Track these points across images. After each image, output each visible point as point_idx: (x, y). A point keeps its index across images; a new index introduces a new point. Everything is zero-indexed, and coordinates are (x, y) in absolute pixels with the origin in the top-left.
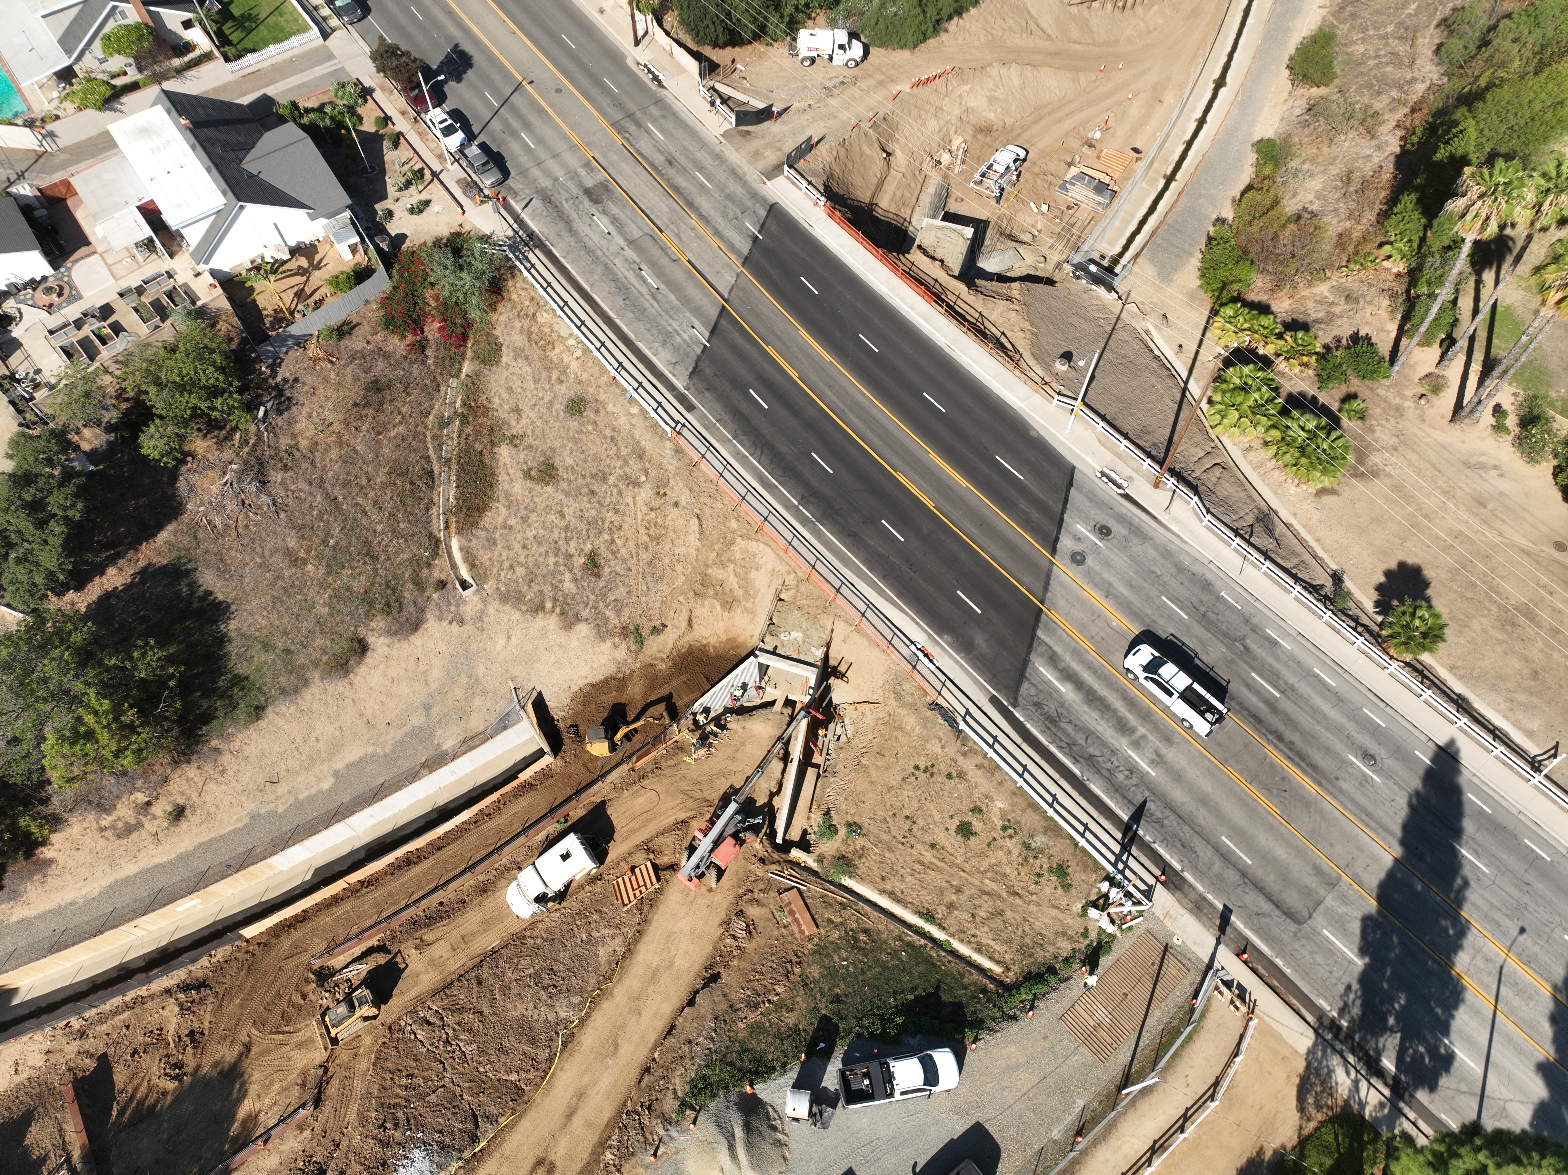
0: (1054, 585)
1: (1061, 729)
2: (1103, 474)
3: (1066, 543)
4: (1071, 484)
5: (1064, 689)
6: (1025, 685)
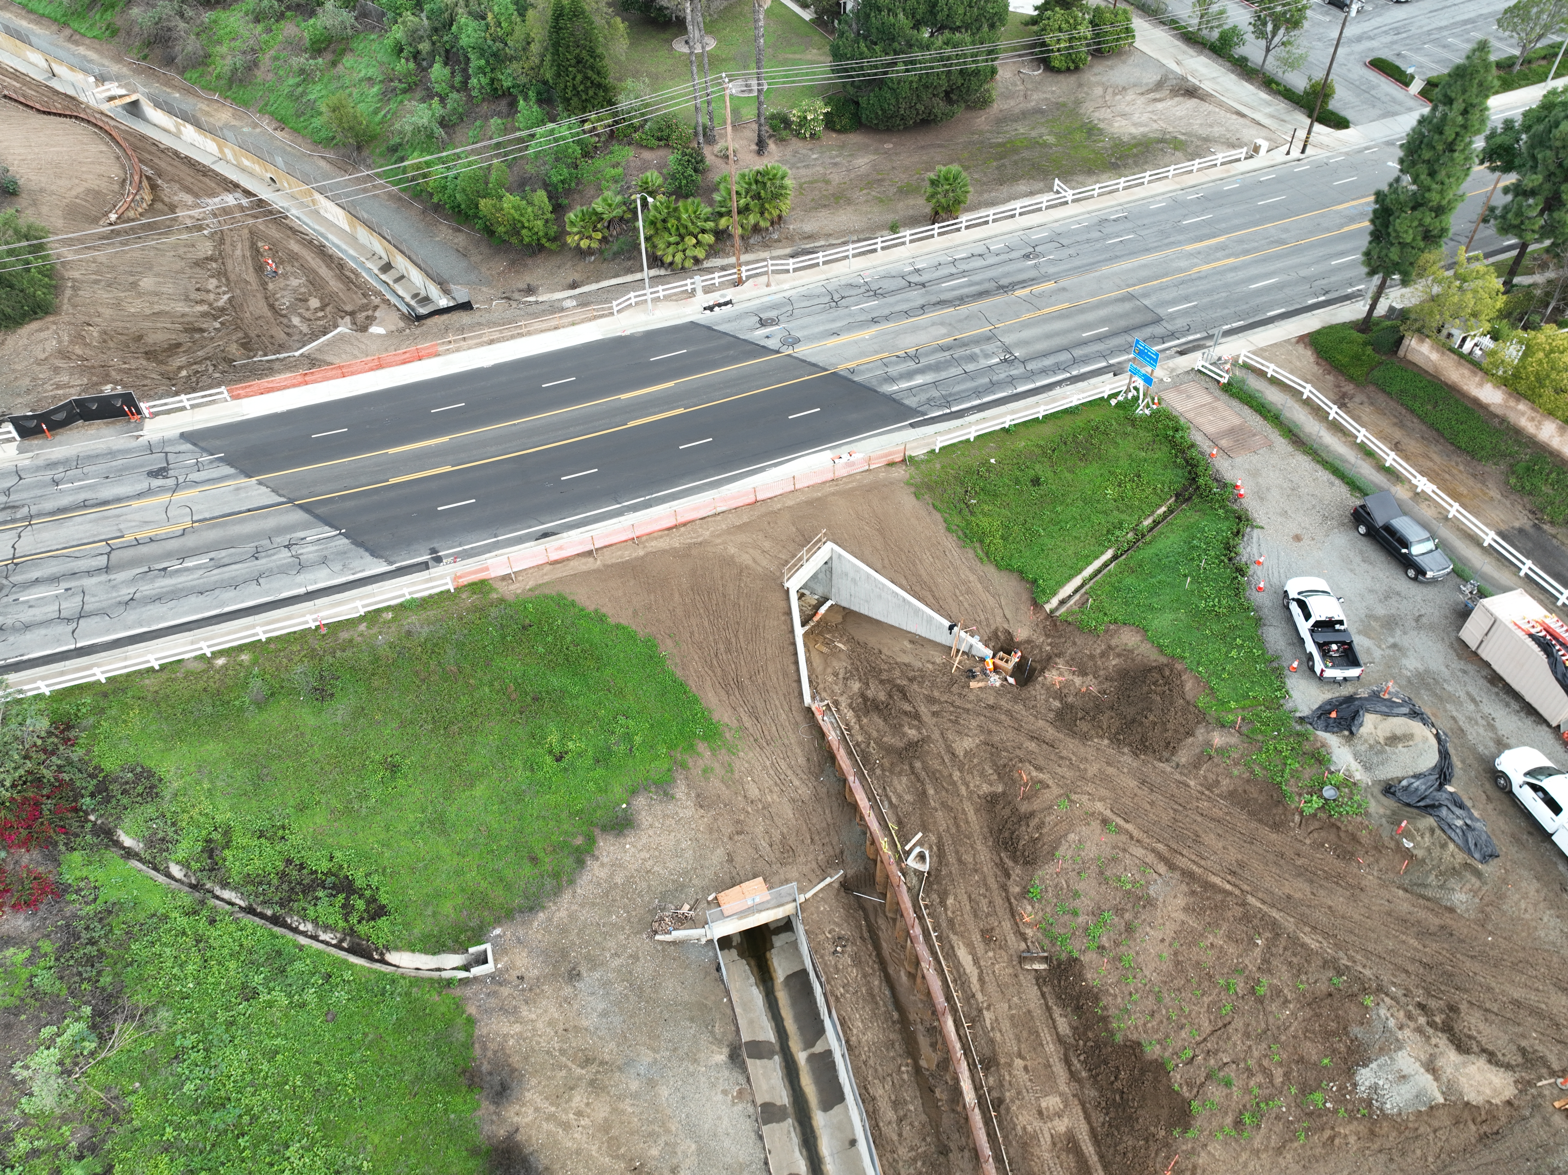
0: (813, 360)
1: (959, 393)
2: (711, 308)
3: (772, 344)
4: (709, 328)
5: (919, 380)
6: (907, 402)
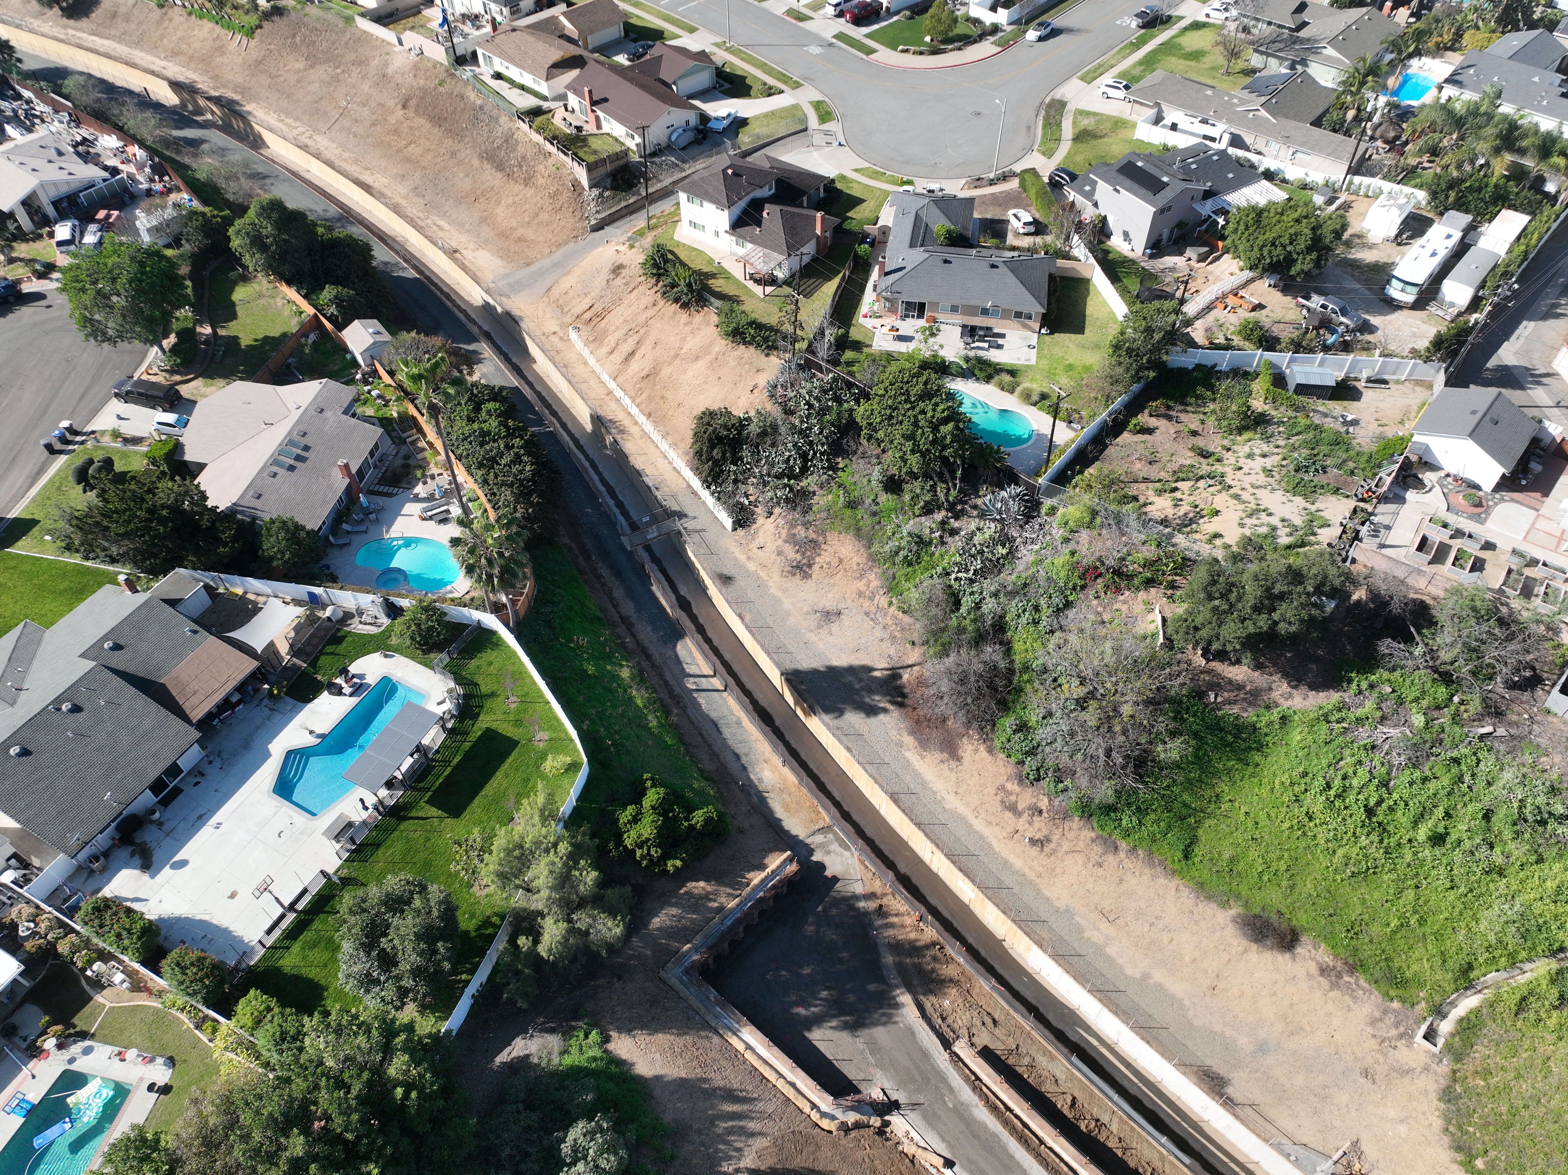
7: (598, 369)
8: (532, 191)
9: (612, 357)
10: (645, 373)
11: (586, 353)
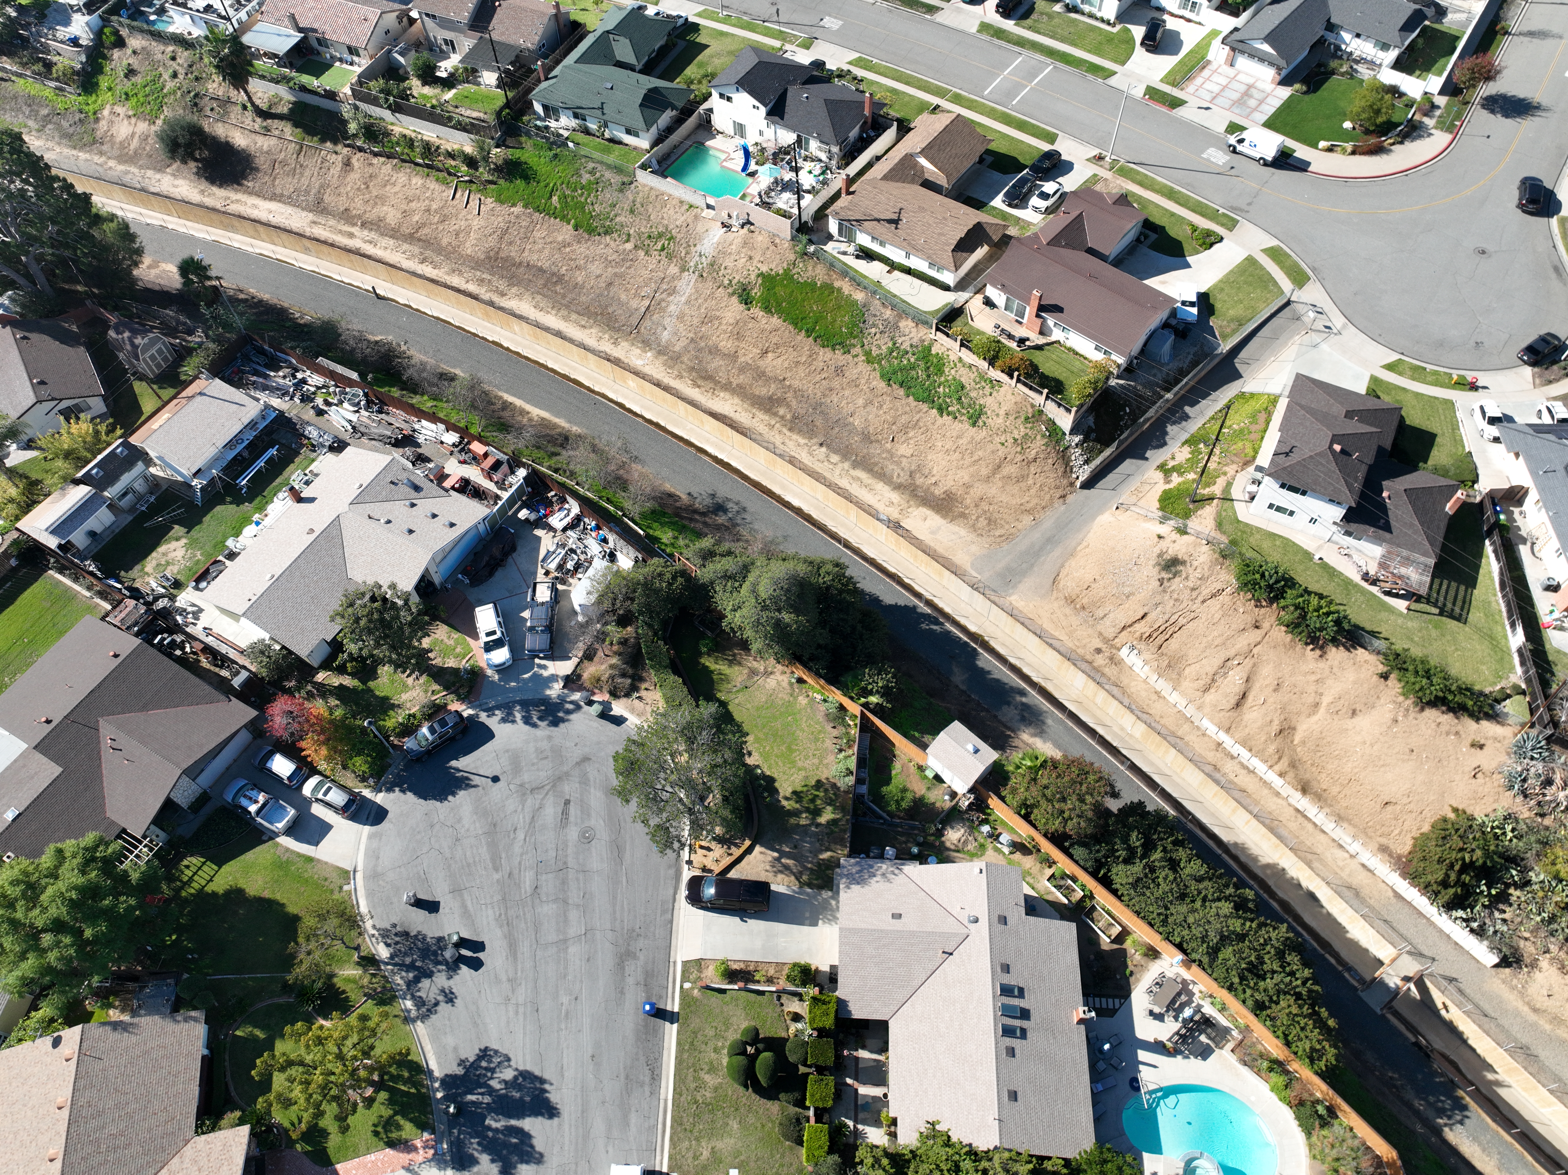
7: (1189, 712)
8: (984, 433)
9: (1210, 697)
10: (1275, 727)
11: (1163, 686)
